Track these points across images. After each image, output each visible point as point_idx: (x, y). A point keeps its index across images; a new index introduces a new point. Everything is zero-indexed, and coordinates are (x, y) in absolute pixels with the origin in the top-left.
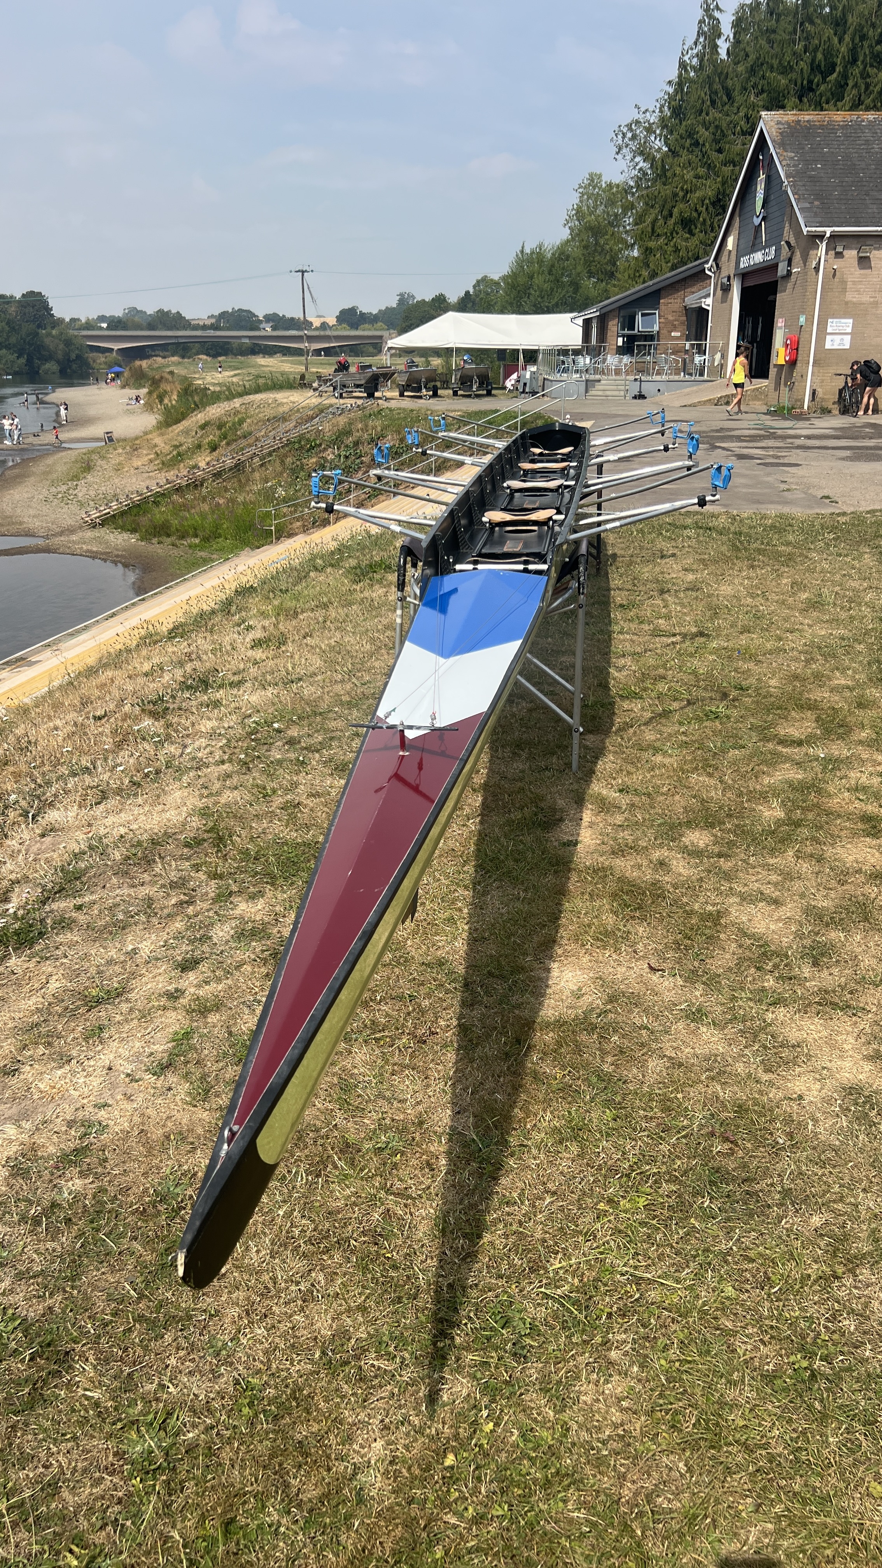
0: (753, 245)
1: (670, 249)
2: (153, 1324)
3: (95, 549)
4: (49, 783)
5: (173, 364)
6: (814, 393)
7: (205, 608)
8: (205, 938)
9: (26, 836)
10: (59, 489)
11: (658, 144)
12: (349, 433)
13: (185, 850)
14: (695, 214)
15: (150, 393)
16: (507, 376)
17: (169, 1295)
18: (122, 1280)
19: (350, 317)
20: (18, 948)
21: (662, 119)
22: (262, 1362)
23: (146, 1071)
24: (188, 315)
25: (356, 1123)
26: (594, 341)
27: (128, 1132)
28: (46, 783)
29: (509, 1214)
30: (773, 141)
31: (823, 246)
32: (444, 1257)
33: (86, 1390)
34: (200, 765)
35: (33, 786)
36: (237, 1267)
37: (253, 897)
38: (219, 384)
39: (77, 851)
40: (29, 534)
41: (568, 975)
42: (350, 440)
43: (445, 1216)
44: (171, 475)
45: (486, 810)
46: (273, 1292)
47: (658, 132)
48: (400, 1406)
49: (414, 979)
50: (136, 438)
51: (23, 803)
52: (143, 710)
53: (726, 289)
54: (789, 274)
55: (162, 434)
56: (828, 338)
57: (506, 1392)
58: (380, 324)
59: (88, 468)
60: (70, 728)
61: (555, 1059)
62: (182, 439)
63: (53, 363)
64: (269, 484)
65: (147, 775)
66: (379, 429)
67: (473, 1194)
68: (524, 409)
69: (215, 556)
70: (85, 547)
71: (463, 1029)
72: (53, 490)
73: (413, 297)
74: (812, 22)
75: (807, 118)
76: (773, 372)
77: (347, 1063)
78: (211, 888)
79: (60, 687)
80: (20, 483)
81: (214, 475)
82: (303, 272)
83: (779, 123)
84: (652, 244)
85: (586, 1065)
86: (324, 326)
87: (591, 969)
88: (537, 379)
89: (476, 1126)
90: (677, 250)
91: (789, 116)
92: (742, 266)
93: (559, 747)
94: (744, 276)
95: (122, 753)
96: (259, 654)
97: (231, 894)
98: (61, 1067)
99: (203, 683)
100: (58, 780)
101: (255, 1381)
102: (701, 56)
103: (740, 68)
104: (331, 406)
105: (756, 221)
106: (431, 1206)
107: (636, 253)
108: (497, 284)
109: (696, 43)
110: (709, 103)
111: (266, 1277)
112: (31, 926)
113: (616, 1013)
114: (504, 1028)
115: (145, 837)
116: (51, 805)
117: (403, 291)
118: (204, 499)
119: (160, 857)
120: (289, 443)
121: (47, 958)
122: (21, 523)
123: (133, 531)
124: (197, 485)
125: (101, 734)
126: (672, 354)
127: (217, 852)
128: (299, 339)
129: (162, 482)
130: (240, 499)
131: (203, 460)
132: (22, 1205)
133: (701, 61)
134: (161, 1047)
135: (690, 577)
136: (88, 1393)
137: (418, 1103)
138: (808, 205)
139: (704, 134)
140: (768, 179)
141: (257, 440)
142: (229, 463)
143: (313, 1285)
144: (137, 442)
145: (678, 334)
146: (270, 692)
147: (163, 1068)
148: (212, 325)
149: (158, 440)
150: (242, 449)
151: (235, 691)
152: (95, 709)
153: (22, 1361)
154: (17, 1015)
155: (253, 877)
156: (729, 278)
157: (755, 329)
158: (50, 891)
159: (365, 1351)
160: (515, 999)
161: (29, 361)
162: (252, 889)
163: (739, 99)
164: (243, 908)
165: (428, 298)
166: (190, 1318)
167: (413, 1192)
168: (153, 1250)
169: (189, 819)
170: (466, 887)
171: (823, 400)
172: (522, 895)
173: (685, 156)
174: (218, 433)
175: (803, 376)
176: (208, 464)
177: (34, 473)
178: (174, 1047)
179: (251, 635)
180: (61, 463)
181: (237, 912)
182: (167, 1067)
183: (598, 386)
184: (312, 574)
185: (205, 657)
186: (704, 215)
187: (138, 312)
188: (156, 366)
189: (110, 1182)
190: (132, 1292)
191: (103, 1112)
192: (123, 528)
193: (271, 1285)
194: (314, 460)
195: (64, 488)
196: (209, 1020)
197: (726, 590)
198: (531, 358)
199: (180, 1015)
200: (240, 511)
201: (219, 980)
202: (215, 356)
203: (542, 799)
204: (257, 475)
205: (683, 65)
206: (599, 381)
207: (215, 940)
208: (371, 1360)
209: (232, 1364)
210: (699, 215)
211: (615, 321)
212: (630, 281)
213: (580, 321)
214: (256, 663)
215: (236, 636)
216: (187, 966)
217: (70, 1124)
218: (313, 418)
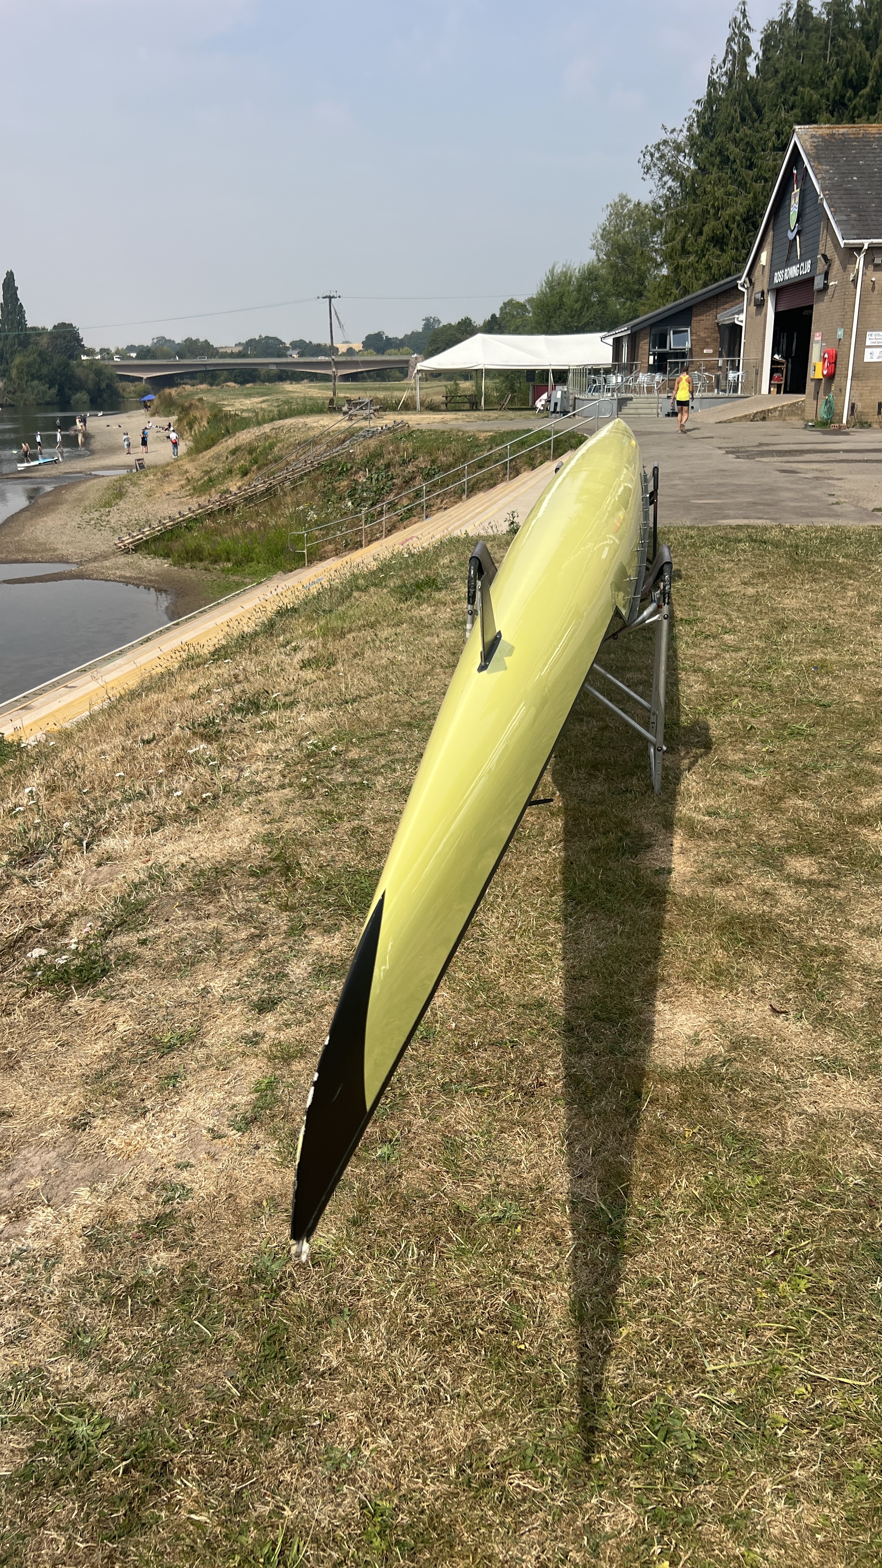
0: (788, 259)
1: (701, 266)
2: (259, 1430)
3: (128, 575)
4: (102, 810)
5: (202, 392)
6: (852, 407)
7: (246, 629)
8: (282, 976)
9: (81, 865)
10: (92, 516)
11: (688, 163)
12: (380, 455)
13: (252, 880)
14: (727, 231)
15: (180, 420)
16: (537, 397)
17: (276, 1394)
18: (221, 1375)
19: (376, 342)
20: (80, 987)
21: (691, 138)
22: (389, 1479)
23: (230, 1126)
24: (216, 343)
25: (466, 1188)
26: (625, 359)
27: (215, 1197)
28: (99, 810)
29: (652, 1299)
30: (807, 155)
31: (861, 260)
32: (584, 1349)
33: (191, 1512)
34: (260, 789)
35: (85, 812)
36: (351, 1361)
37: (328, 931)
38: (248, 410)
39: (136, 881)
40: (63, 560)
41: (681, 1018)
42: (381, 463)
43: (580, 1301)
44: (203, 500)
45: (569, 835)
46: (394, 1391)
47: (687, 151)
48: (556, 1538)
49: (513, 1023)
50: (168, 465)
51: (76, 831)
52: (194, 733)
53: (760, 305)
54: (826, 287)
55: (193, 461)
56: (867, 351)
57: (680, 1519)
58: (406, 348)
59: (120, 494)
60: (119, 752)
61: (681, 1116)
62: (213, 465)
63: (84, 392)
64: (301, 507)
65: (204, 801)
66: (411, 450)
67: (609, 1274)
68: (557, 428)
69: (247, 580)
70: (118, 573)
71: (573, 1080)
72: (86, 516)
73: (439, 322)
74: (844, 37)
75: (842, 131)
76: (810, 386)
77: (450, 1117)
78: (283, 921)
79: (102, 711)
80: (53, 510)
81: (246, 499)
82: (330, 298)
83: (813, 136)
84: (682, 262)
85: (719, 1123)
86: (350, 351)
87: (707, 1011)
88: (568, 399)
89: (602, 1193)
90: (709, 268)
91: (823, 130)
92: (776, 281)
93: (637, 767)
94: (779, 291)
95: (176, 777)
96: (309, 675)
97: (304, 927)
98: (135, 1121)
99: (254, 705)
100: (111, 806)
101: (385, 1504)
102: (730, 75)
103: (770, 85)
104: (361, 429)
105: (791, 236)
106: (563, 1289)
107: (665, 271)
108: (522, 306)
109: (724, 62)
110: (739, 120)
111: (384, 1374)
112: (94, 962)
113: (742, 1061)
114: (620, 1078)
115: (208, 865)
116: (106, 832)
117: (428, 316)
118: (236, 524)
119: (226, 887)
120: (320, 466)
121: (113, 998)
122: (55, 550)
123: (167, 556)
124: (229, 509)
125: (152, 758)
126: (705, 371)
127: (286, 881)
128: (326, 364)
129: (194, 507)
130: (272, 522)
131: (234, 485)
132: (102, 1281)
133: (730, 79)
134: (244, 1099)
135: (751, 591)
136: (193, 1516)
137: (533, 1166)
138: (845, 218)
139: (734, 151)
140: (802, 193)
141: (288, 464)
142: (261, 487)
143: (438, 1383)
144: (168, 468)
145: (711, 351)
146: (325, 714)
147: (247, 1123)
148: (240, 352)
149: (189, 466)
150: (273, 473)
151: (288, 713)
152: (142, 733)
153: (116, 1474)
154: (84, 1061)
155: (327, 908)
156: (763, 293)
157: (789, 345)
158: (110, 924)
159: (507, 1467)
160: (626, 1047)
161: (60, 392)
162: (326, 922)
163: (768, 115)
164: (318, 942)
165: (454, 321)
166: (302, 1422)
167: (539, 1270)
168: (254, 1339)
169: (253, 847)
170: (557, 920)
171: (862, 413)
172: (620, 928)
173: (715, 174)
174: (248, 458)
175: (842, 391)
176: (239, 488)
177: (67, 501)
178: (258, 1099)
179: (299, 656)
180: (93, 490)
181: (313, 946)
182: (252, 1121)
183: (630, 404)
184: (355, 594)
185: (252, 679)
186: (736, 232)
187: (167, 341)
188: (184, 393)
189: (199, 1255)
190: (234, 1390)
191: (185, 1174)
192: (156, 554)
193: (390, 1383)
194: (346, 483)
195: (96, 515)
196: (294, 1068)
197: (789, 603)
198: (560, 379)
199: (263, 1062)
200: (272, 534)
201: (299, 1023)
202: (243, 383)
203: (628, 823)
204: (289, 499)
205: (712, 84)
206: (631, 399)
207: (292, 978)
208: (516, 1479)
209: (354, 1481)
210: (731, 232)
211: (647, 340)
212: (660, 300)
213: (610, 341)
214: (306, 684)
215: (283, 657)
216: (264, 1006)
217: (151, 1186)
218: (344, 441)
